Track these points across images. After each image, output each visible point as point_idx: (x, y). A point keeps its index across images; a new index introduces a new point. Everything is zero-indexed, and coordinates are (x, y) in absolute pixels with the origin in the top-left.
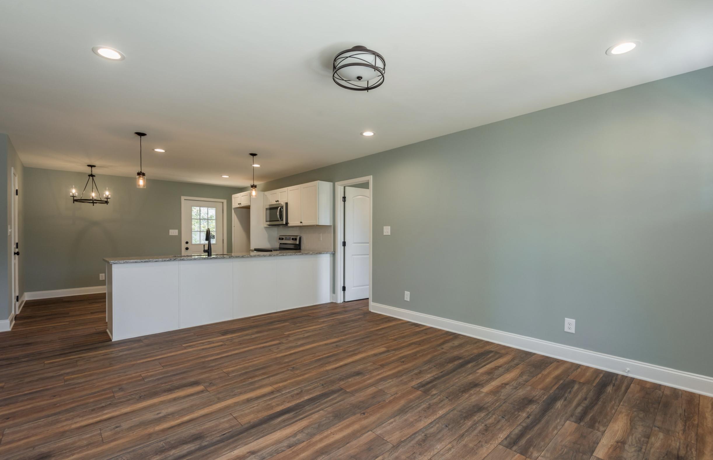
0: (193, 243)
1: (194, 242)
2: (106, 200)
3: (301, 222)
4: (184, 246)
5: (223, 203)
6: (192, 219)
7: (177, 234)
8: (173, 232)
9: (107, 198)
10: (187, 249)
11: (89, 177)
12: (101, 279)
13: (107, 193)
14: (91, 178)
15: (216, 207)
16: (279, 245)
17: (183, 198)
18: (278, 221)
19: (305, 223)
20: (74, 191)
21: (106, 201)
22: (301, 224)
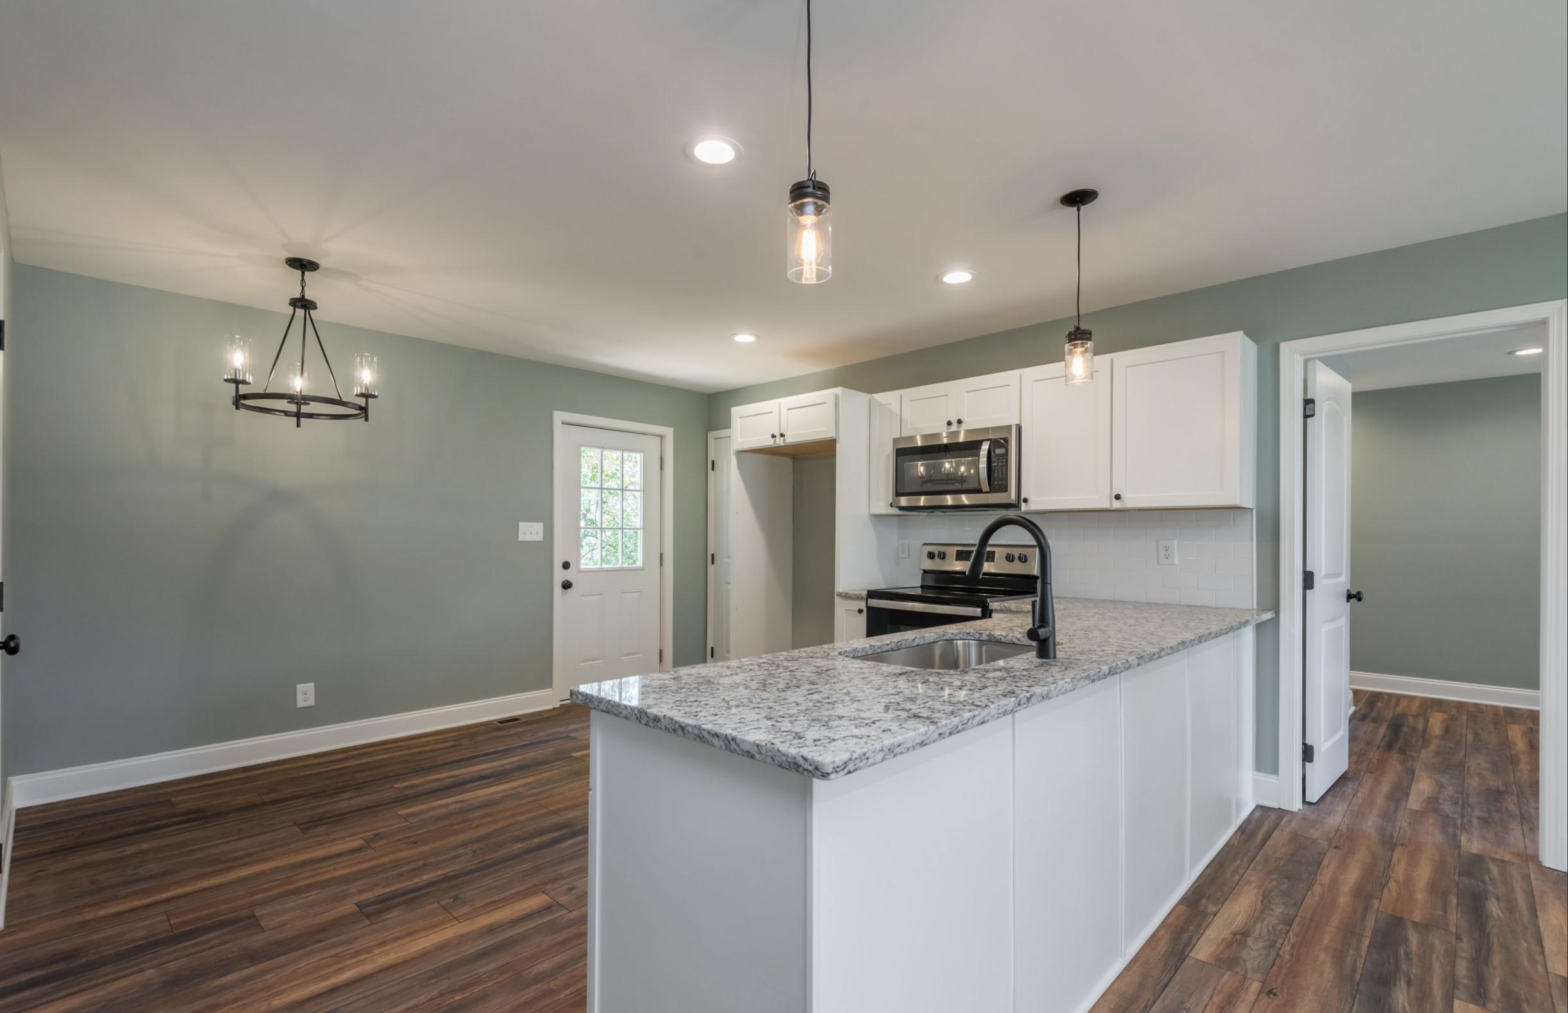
0: (583, 567)
1: (586, 563)
2: (361, 402)
3: (1118, 497)
4: (559, 575)
5: (661, 437)
6: (581, 487)
7: (540, 538)
8: (530, 531)
9: (367, 396)
10: (567, 585)
11: (292, 308)
12: (301, 703)
13: (366, 376)
14: (300, 312)
15: (644, 452)
16: (922, 575)
17: (559, 416)
18: (979, 491)
19: (1132, 500)
20: (238, 359)
21: (361, 408)
22: (1117, 505)
